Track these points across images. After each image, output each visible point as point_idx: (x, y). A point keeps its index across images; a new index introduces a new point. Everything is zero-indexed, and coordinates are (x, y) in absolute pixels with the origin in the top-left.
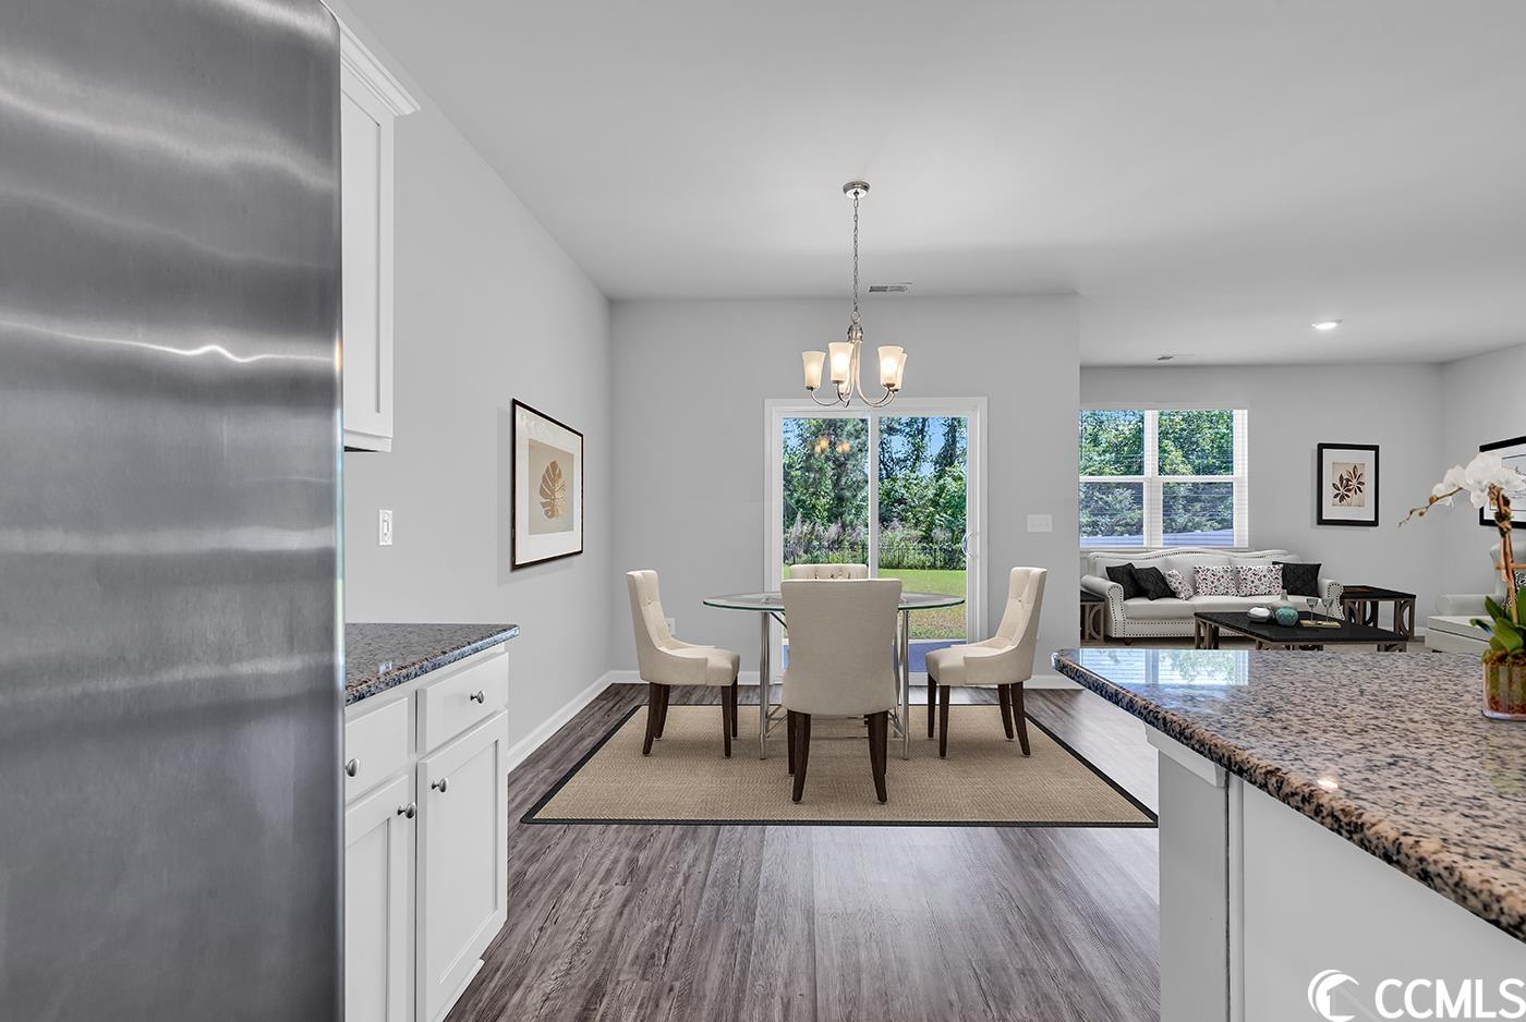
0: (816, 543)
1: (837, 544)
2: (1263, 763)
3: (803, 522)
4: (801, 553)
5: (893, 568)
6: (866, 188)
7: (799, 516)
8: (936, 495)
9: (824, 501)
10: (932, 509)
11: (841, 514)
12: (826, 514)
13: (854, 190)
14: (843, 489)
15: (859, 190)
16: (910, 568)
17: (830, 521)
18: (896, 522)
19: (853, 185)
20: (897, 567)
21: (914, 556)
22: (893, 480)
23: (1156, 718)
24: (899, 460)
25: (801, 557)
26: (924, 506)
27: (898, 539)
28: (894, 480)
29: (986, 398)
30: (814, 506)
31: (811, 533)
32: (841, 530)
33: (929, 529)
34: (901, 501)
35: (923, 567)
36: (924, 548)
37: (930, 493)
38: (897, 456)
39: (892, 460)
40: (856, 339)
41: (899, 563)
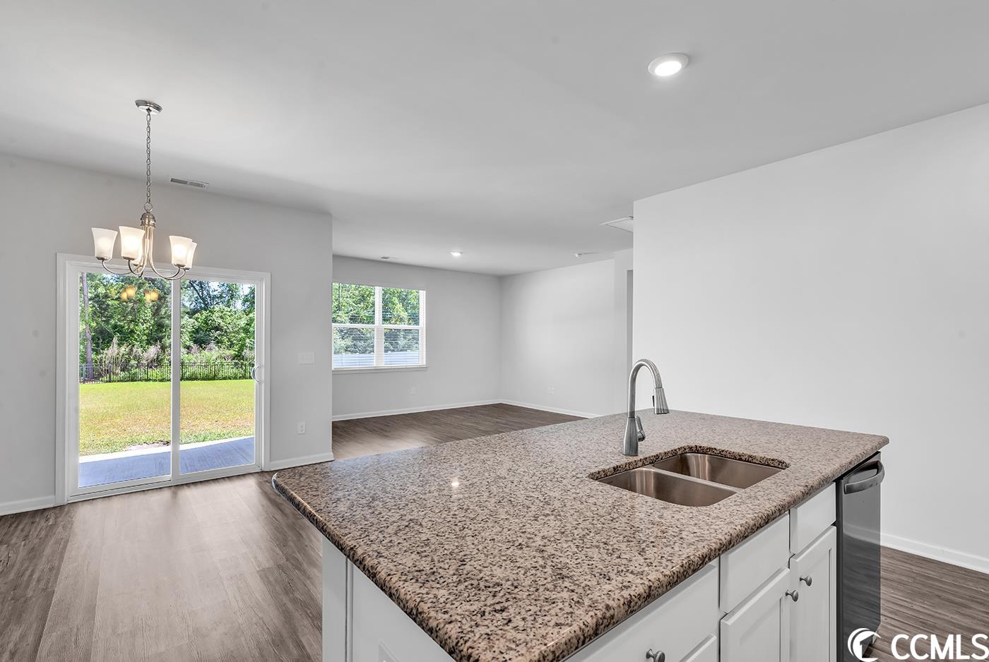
0: (133, 362)
1: (157, 362)
2: (350, 543)
3: (120, 345)
4: (118, 371)
5: (211, 379)
6: (158, 108)
7: (115, 340)
8: (247, 324)
9: (141, 327)
10: (243, 334)
11: (161, 339)
12: (145, 338)
13: (147, 107)
14: (161, 318)
15: (151, 108)
16: (225, 379)
17: (149, 343)
18: (212, 345)
19: (146, 103)
20: (213, 378)
21: (229, 370)
22: (210, 311)
23: (313, 519)
24: (215, 297)
25: (117, 375)
26: (238, 332)
27: (214, 358)
28: (212, 312)
29: (269, 274)
30: (132, 331)
31: (129, 354)
32: (160, 351)
33: (241, 349)
34: (217, 329)
35: (235, 378)
36: (236, 364)
37: (243, 323)
38: (215, 293)
39: (210, 297)
40: (149, 225)
41: (215, 375)
